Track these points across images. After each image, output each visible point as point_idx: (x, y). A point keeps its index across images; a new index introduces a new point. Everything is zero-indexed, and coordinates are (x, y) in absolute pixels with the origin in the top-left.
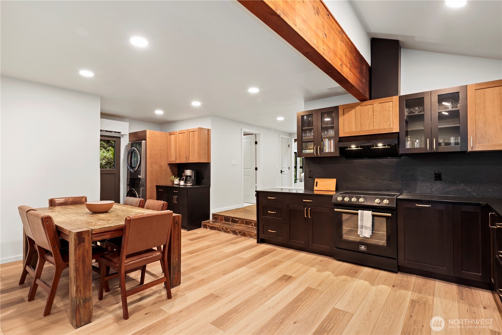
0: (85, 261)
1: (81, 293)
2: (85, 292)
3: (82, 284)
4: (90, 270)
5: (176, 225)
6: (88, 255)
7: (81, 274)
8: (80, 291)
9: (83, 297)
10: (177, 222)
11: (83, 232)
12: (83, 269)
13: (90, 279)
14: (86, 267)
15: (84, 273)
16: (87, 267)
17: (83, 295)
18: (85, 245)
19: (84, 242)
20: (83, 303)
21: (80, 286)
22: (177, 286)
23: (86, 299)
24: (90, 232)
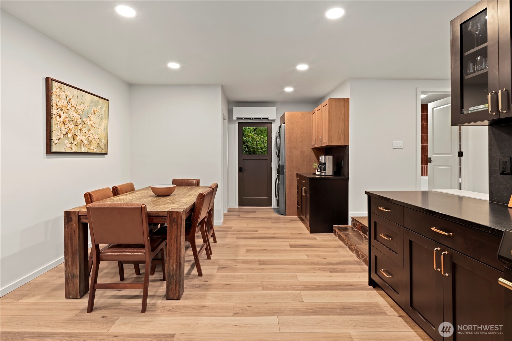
0: (72, 239)
1: (69, 268)
2: (73, 268)
3: (70, 260)
4: (77, 250)
5: (174, 224)
6: (75, 234)
7: (69, 250)
8: (69, 266)
9: (71, 272)
10: (175, 219)
11: (71, 212)
12: (71, 247)
13: (77, 258)
14: (73, 246)
15: (72, 250)
16: (75, 245)
17: (71, 271)
18: (72, 224)
19: (72, 221)
20: (72, 278)
21: (69, 261)
22: (174, 300)
23: (73, 275)
24: (77, 213)
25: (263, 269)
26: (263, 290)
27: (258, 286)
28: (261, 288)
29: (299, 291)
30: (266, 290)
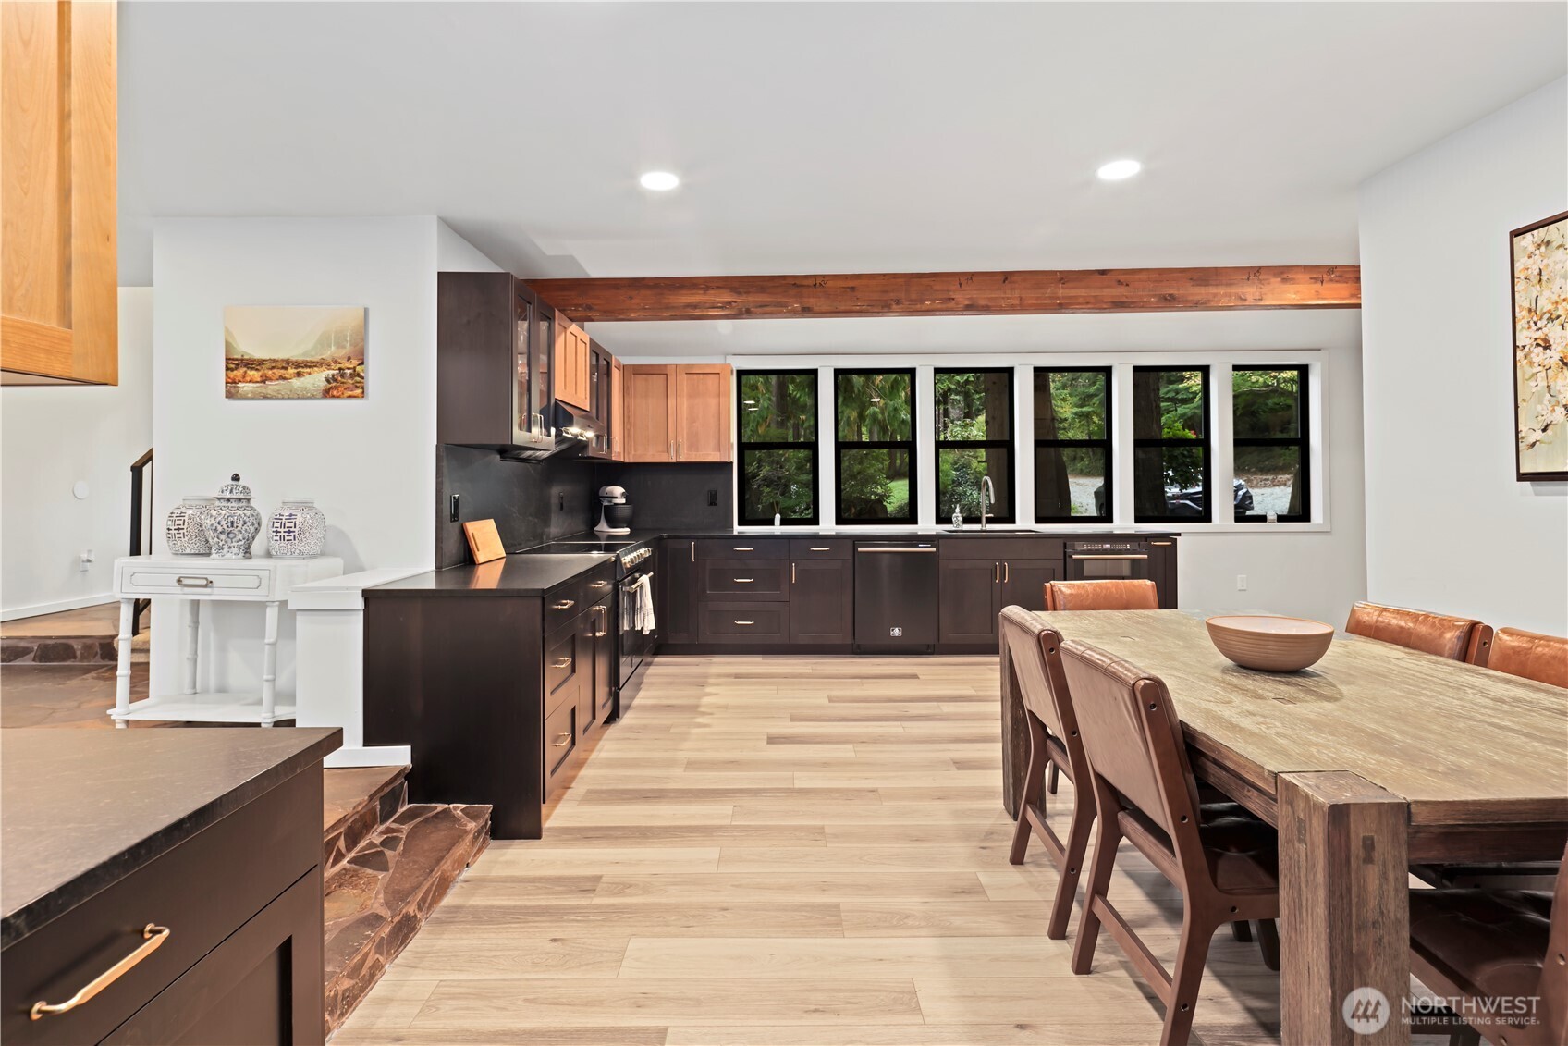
25: (824, 887)
26: (823, 828)
27: (835, 836)
28: (827, 831)
29: (734, 823)
30: (815, 827)
